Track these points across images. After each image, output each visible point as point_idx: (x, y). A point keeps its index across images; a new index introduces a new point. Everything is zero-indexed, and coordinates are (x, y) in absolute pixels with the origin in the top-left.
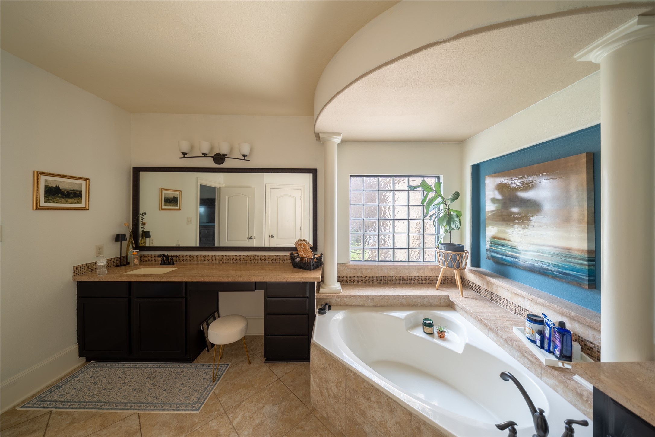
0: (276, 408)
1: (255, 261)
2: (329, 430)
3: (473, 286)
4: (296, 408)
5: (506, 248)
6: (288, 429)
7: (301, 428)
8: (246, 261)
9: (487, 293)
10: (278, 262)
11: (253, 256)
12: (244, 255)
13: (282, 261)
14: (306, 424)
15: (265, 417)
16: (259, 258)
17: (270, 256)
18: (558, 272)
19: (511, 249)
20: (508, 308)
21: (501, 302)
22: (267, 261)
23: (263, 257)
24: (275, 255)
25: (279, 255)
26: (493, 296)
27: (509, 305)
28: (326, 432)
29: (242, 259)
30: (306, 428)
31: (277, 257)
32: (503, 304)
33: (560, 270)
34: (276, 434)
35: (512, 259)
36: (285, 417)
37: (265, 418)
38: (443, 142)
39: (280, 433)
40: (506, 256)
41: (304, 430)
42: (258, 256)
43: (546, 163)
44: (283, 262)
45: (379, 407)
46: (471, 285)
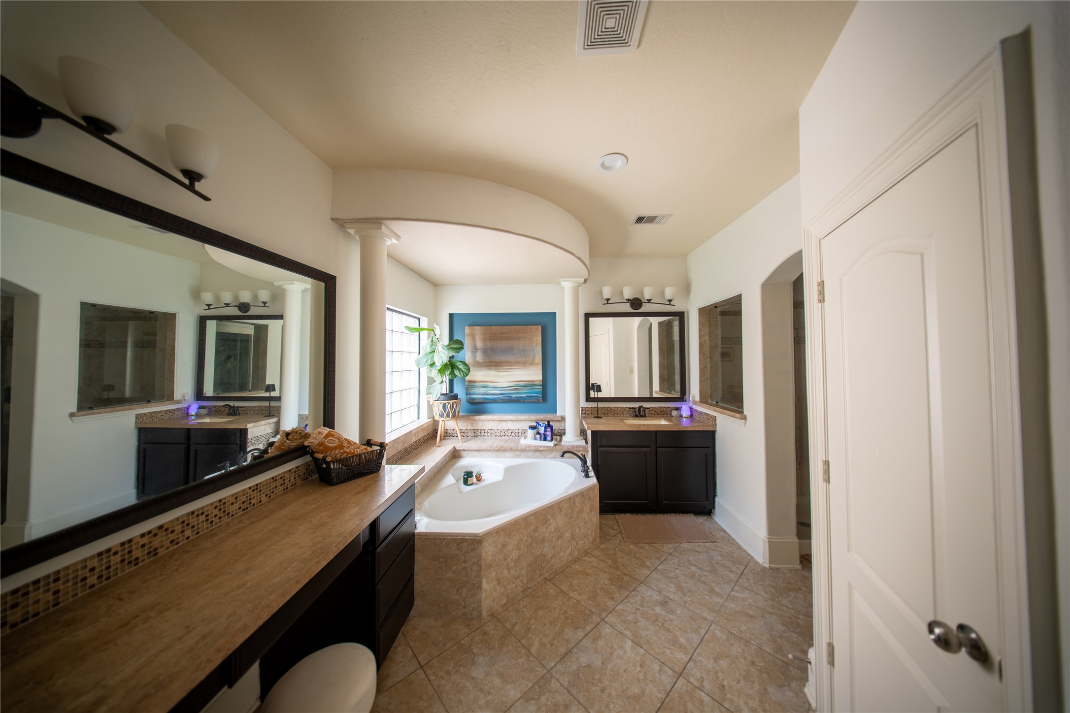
0: (481, 660)
1: (188, 533)
2: (520, 600)
3: (453, 432)
4: (485, 634)
5: (488, 389)
6: (514, 640)
7: (514, 626)
8: (154, 552)
9: (470, 432)
10: (257, 503)
11: (183, 522)
12: (143, 535)
13: (266, 495)
14: (509, 622)
15: (492, 671)
16: (202, 518)
17: (236, 497)
18: (527, 397)
19: (492, 389)
20: (493, 435)
21: (486, 434)
22: (228, 514)
23: (216, 507)
24: (250, 488)
25: (261, 483)
26: (477, 433)
27: (494, 432)
28: (521, 602)
29: (137, 553)
30: (514, 621)
31: (253, 490)
32: (489, 434)
33: (528, 395)
34: (518, 652)
35: (493, 396)
36: (497, 645)
37: (494, 672)
38: (423, 278)
39: (517, 648)
40: (488, 395)
41: (516, 623)
42: (201, 513)
43: (520, 326)
44: (270, 497)
45: (508, 556)
46: (451, 432)
